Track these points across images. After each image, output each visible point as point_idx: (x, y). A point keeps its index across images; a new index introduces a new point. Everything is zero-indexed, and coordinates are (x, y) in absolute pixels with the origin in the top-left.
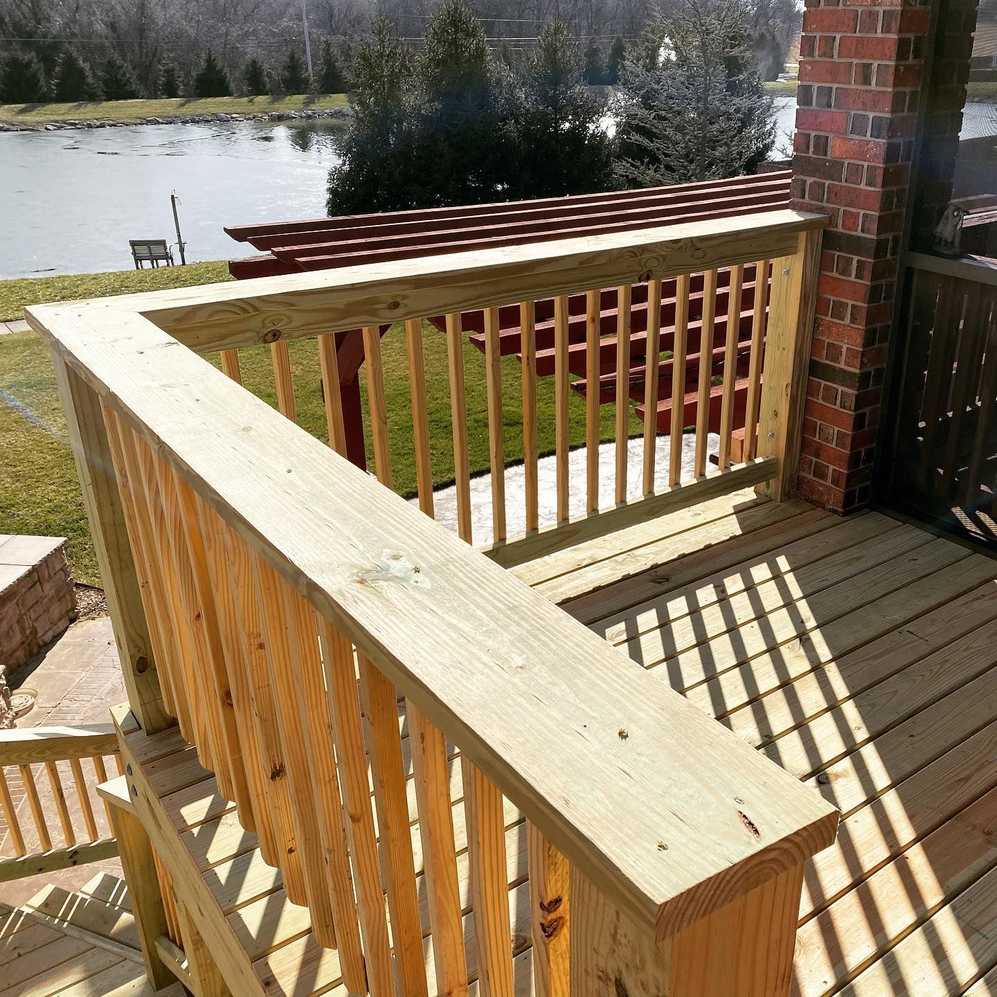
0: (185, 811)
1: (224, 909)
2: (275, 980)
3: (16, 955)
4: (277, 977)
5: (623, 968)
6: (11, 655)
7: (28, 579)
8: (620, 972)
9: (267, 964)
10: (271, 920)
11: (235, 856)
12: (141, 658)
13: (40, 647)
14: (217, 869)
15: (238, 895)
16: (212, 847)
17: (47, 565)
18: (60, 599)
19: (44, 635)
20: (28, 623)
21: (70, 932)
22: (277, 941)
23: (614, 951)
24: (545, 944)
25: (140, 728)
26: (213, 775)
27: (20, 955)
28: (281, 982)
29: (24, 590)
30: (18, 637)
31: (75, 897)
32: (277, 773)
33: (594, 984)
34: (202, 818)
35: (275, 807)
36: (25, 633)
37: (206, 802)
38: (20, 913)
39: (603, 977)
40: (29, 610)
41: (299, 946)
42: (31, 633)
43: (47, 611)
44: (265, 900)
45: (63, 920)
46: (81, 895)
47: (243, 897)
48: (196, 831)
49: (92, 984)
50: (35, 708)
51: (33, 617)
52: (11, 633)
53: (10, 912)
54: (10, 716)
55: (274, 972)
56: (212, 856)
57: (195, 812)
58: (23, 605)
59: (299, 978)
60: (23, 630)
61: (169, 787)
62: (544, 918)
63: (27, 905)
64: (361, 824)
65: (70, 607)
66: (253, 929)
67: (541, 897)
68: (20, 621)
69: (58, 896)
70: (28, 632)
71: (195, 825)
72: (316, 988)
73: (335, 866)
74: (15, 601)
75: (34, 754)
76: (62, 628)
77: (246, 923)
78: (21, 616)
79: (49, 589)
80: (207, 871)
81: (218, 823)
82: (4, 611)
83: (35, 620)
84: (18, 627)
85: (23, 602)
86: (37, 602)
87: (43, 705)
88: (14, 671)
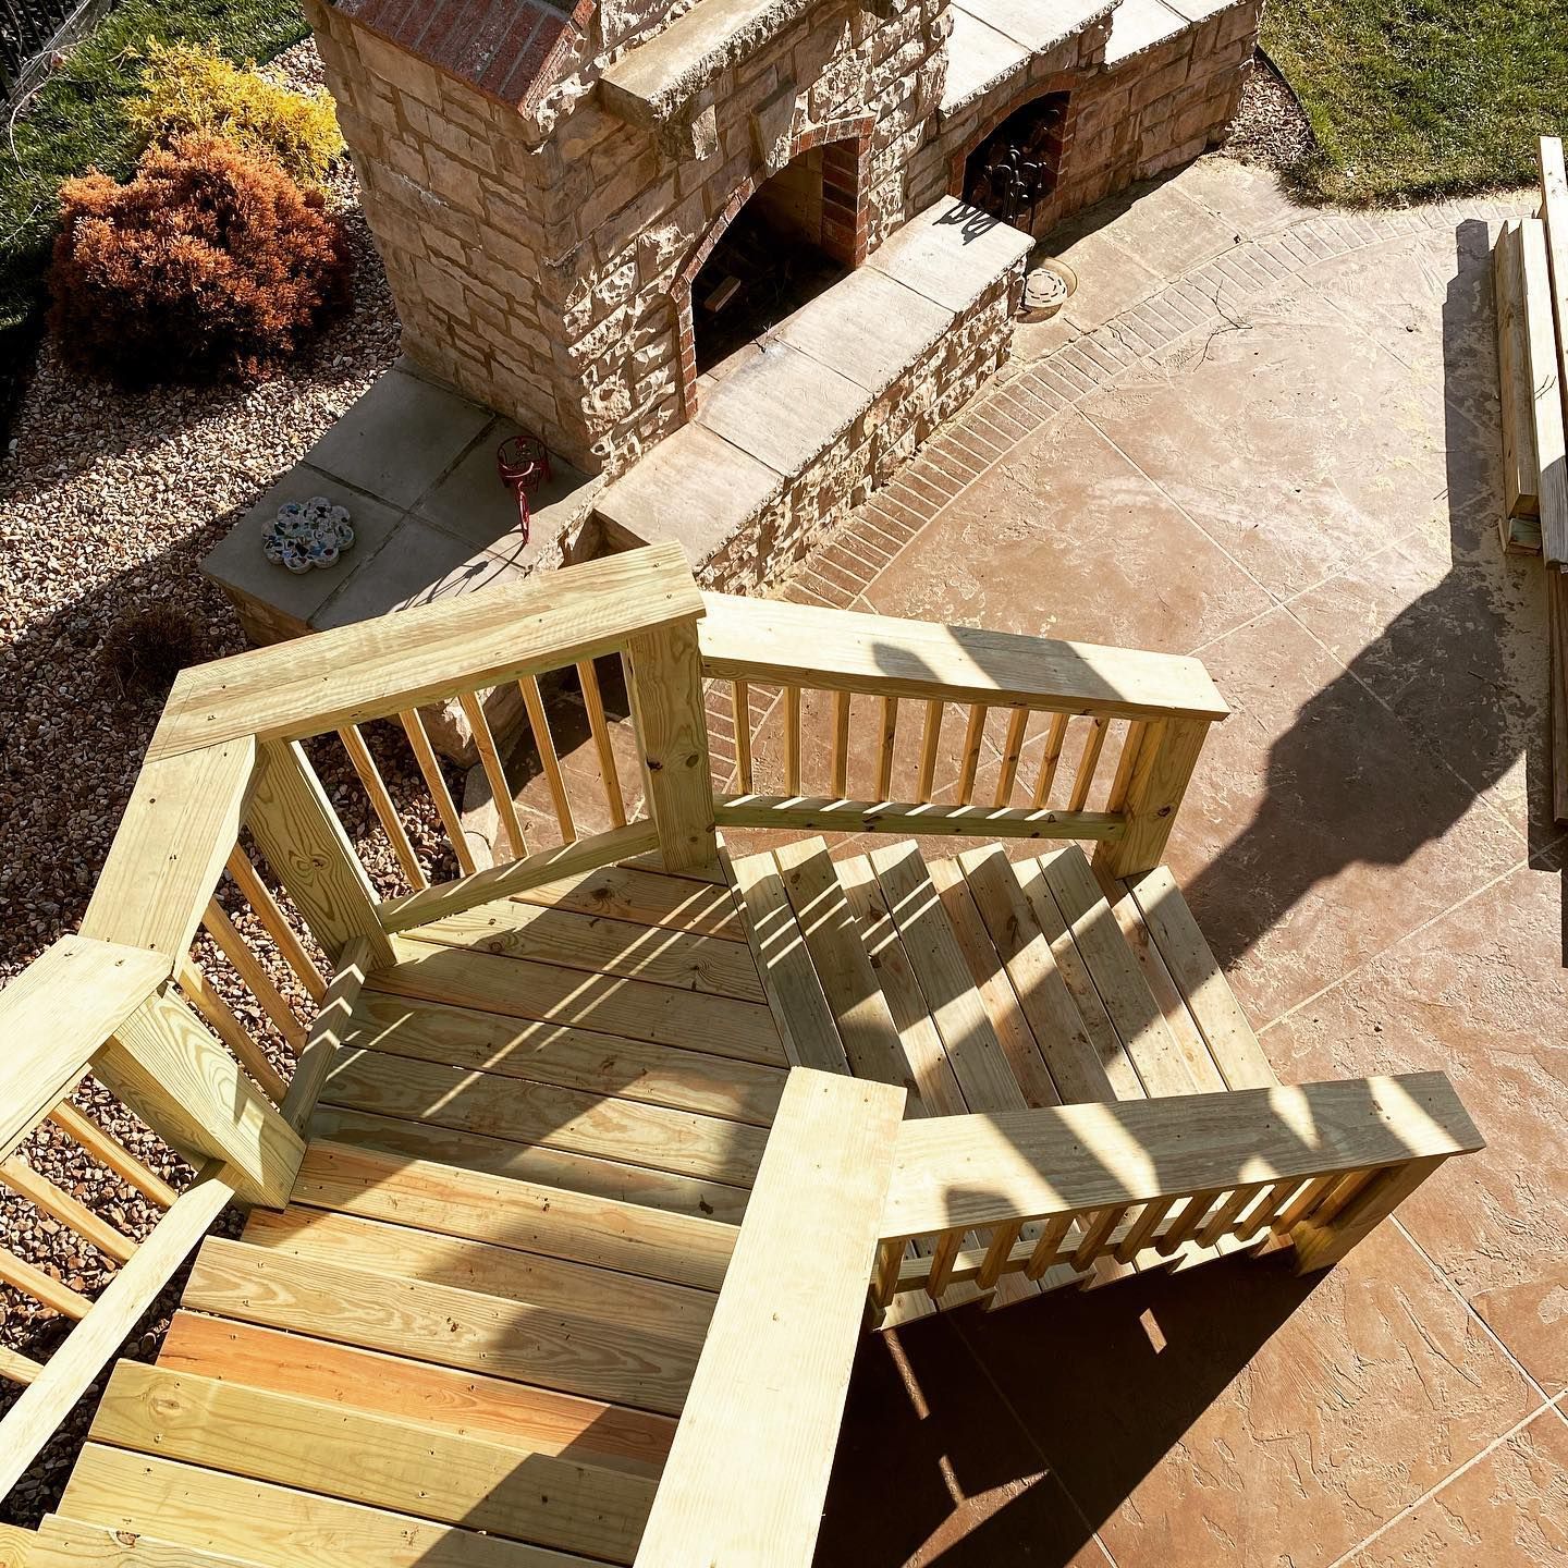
3: (689, 983)
6: (1079, 183)
13: (1133, 181)
17: (1220, 26)
18: (1209, 100)
19: (1150, 160)
20: (1132, 132)
27: (694, 989)
29: (1153, 66)
30: (1103, 155)
36: (1120, 148)
40: (1146, 107)
42: (1130, 152)
43: (1175, 116)
50: (1055, 320)
51: (1146, 123)
52: (1095, 144)
58: (1140, 95)
60: (1118, 142)
65: (1221, 117)
68: (1119, 127)
69: (818, 873)
70: (1126, 148)
74: (1131, 84)
76: (1186, 157)
78: (1127, 116)
79: (1200, 75)
82: (1101, 99)
83: (1148, 130)
84: (1111, 137)
85: (1143, 89)
86: (1168, 95)
87: (1072, 319)
88: (1067, 212)
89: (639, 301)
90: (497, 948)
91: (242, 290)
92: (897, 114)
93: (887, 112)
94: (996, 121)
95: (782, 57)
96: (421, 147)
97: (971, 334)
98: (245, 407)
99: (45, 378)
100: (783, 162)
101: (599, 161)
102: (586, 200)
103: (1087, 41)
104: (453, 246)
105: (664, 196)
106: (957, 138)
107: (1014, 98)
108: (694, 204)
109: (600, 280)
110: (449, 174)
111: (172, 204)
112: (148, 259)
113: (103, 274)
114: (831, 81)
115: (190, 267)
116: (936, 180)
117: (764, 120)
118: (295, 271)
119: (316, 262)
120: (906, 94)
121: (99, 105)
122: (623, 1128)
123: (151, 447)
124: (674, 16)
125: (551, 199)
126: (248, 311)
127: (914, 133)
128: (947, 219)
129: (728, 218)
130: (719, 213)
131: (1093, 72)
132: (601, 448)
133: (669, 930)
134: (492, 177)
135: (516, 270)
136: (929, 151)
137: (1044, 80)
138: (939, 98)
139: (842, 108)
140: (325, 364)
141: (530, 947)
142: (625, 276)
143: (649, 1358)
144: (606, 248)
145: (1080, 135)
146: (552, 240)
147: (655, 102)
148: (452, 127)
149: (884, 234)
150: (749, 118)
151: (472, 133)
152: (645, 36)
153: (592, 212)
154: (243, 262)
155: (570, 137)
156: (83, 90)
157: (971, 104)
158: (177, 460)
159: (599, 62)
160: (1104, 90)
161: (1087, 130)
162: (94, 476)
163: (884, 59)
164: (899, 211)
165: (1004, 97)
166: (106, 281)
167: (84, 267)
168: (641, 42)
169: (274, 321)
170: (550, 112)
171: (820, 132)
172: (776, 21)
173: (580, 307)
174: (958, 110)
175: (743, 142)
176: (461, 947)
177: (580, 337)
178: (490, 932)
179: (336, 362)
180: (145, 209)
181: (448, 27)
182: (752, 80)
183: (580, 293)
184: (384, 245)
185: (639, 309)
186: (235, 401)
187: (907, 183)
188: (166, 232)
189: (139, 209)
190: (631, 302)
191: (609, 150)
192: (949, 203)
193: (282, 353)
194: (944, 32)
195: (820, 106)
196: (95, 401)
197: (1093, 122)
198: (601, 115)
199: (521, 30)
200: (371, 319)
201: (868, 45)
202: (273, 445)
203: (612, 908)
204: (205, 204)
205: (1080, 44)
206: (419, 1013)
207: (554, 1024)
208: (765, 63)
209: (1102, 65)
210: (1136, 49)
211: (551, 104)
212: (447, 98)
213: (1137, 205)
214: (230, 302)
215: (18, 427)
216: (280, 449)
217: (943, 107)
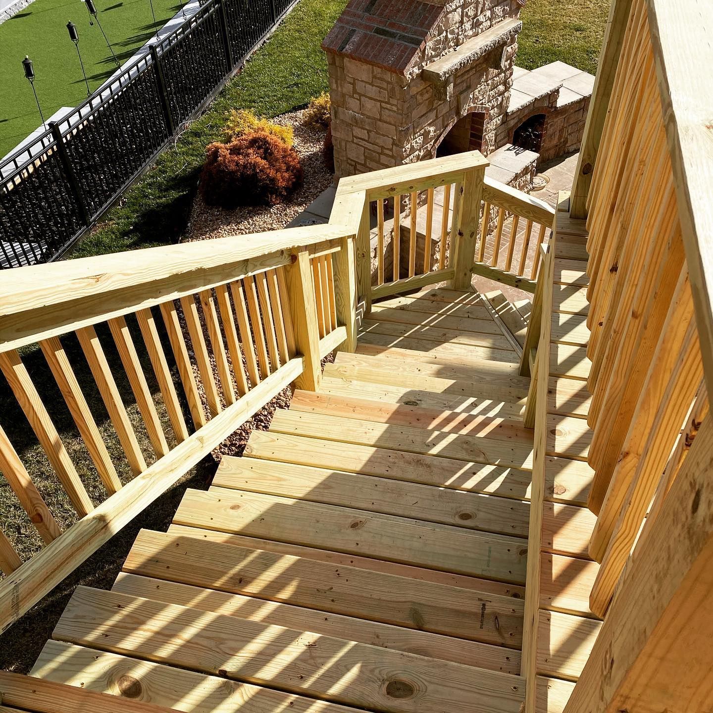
0: (564, 273)
1: (552, 339)
2: (556, 393)
3: (467, 316)
4: (557, 392)
5: (705, 486)
6: (547, 151)
7: (578, 104)
8: (702, 487)
9: (556, 382)
10: (573, 361)
11: (576, 314)
12: (588, 164)
13: (565, 153)
14: (561, 315)
15: (563, 336)
16: (567, 301)
19: (570, 146)
20: (565, 134)
21: (496, 320)
22: (569, 374)
23: (706, 470)
24: (683, 448)
25: (569, 212)
26: (587, 260)
27: (469, 317)
28: (557, 396)
29: (572, 111)
30: (555, 142)
31: (508, 304)
32: (614, 269)
33: (686, 486)
34: (570, 281)
35: (604, 291)
36: (560, 140)
37: (578, 274)
38: (479, 296)
39: (692, 485)
40: (569, 125)
41: (579, 385)
42: (564, 141)
43: (578, 130)
44: (577, 348)
45: (497, 312)
46: (511, 305)
47: (565, 339)
48: (563, 287)
49: (493, 353)
50: (544, 190)
51: (569, 132)
52: (553, 136)
53: (475, 293)
54: (529, 187)
55: (557, 389)
56: (563, 306)
57: (569, 276)
58: (567, 122)
59: (568, 401)
60: (560, 137)
61: (564, 254)
62: (690, 431)
63: (485, 295)
64: (637, 321)
66: (561, 358)
67: (696, 415)
68: (561, 131)
69: (500, 299)
70: (562, 140)
71: (564, 284)
72: (574, 413)
73: (614, 342)
74: (565, 116)
75: (524, 211)
77: (559, 353)
78: (563, 128)
80: (556, 312)
81: (578, 290)
82: (555, 120)
83: (570, 134)
84: (558, 134)
85: (568, 119)
86: (576, 122)
87: (549, 190)
88: (543, 161)
89: (422, 150)
90: (402, 308)
91: (272, 173)
92: (495, 109)
93: (493, 108)
94: (524, 120)
95: (468, 78)
96: (360, 98)
97: (519, 184)
98: (270, 212)
99: (196, 208)
100: (465, 114)
101: (419, 97)
102: (414, 109)
103: (551, 98)
104: (364, 133)
105: (432, 115)
106: (512, 123)
107: (529, 113)
108: (440, 120)
109: (414, 139)
110: (369, 104)
111: (248, 148)
112: (241, 162)
113: (226, 167)
114: (479, 91)
115: (255, 166)
116: (504, 138)
117: (462, 97)
118: (287, 170)
119: (294, 167)
120: (499, 103)
121: (202, 138)
122: (452, 350)
123: (239, 223)
124: (443, 55)
125: (406, 105)
126: (273, 180)
127: (499, 118)
128: (509, 149)
129: (449, 128)
130: (446, 126)
131: (553, 110)
132: (405, 202)
133: (458, 303)
134: (386, 103)
135: (387, 136)
136: (503, 125)
137: (538, 109)
138: (507, 107)
139: (481, 102)
140: (295, 201)
141: (413, 308)
142: (420, 140)
143: (482, 376)
144: (417, 128)
145: (548, 132)
146: (404, 120)
147: (441, 74)
148: (374, 88)
149: (489, 153)
150: (457, 96)
151: (381, 88)
152: (435, 59)
153: (415, 114)
154: (271, 165)
155: (414, 86)
156: (196, 134)
157: (517, 111)
158: (249, 226)
159: (424, 64)
160: (556, 117)
161: (550, 131)
162: (220, 231)
163: (493, 89)
164: (493, 146)
165: (526, 112)
166: (228, 169)
167: (219, 165)
168: (434, 61)
169: (282, 184)
170: (410, 76)
171: (475, 107)
172: (472, 59)
173: (407, 147)
174: (513, 113)
175: (455, 104)
176: (390, 308)
177: (406, 157)
178: (400, 304)
179: (299, 200)
180: (239, 149)
181: (380, 53)
182: (460, 83)
183: (408, 141)
184: (336, 140)
185: (422, 154)
186: (266, 210)
187: (496, 135)
188: (248, 155)
189: (237, 149)
190: (420, 150)
191: (422, 95)
192: (509, 146)
193: (282, 196)
194: (511, 84)
195: (476, 99)
196: (216, 213)
197: (553, 128)
198: (422, 81)
199: (404, 51)
200: (309, 189)
201: (490, 82)
202: (282, 222)
203: (438, 298)
204: (259, 148)
205: (549, 97)
206: (380, 323)
207: (425, 326)
208: (463, 79)
209: (556, 107)
210: (567, 103)
211: (410, 74)
212: (374, 77)
213: (567, 160)
214: (268, 176)
215: (189, 220)
216: (284, 222)
217: (508, 111)
